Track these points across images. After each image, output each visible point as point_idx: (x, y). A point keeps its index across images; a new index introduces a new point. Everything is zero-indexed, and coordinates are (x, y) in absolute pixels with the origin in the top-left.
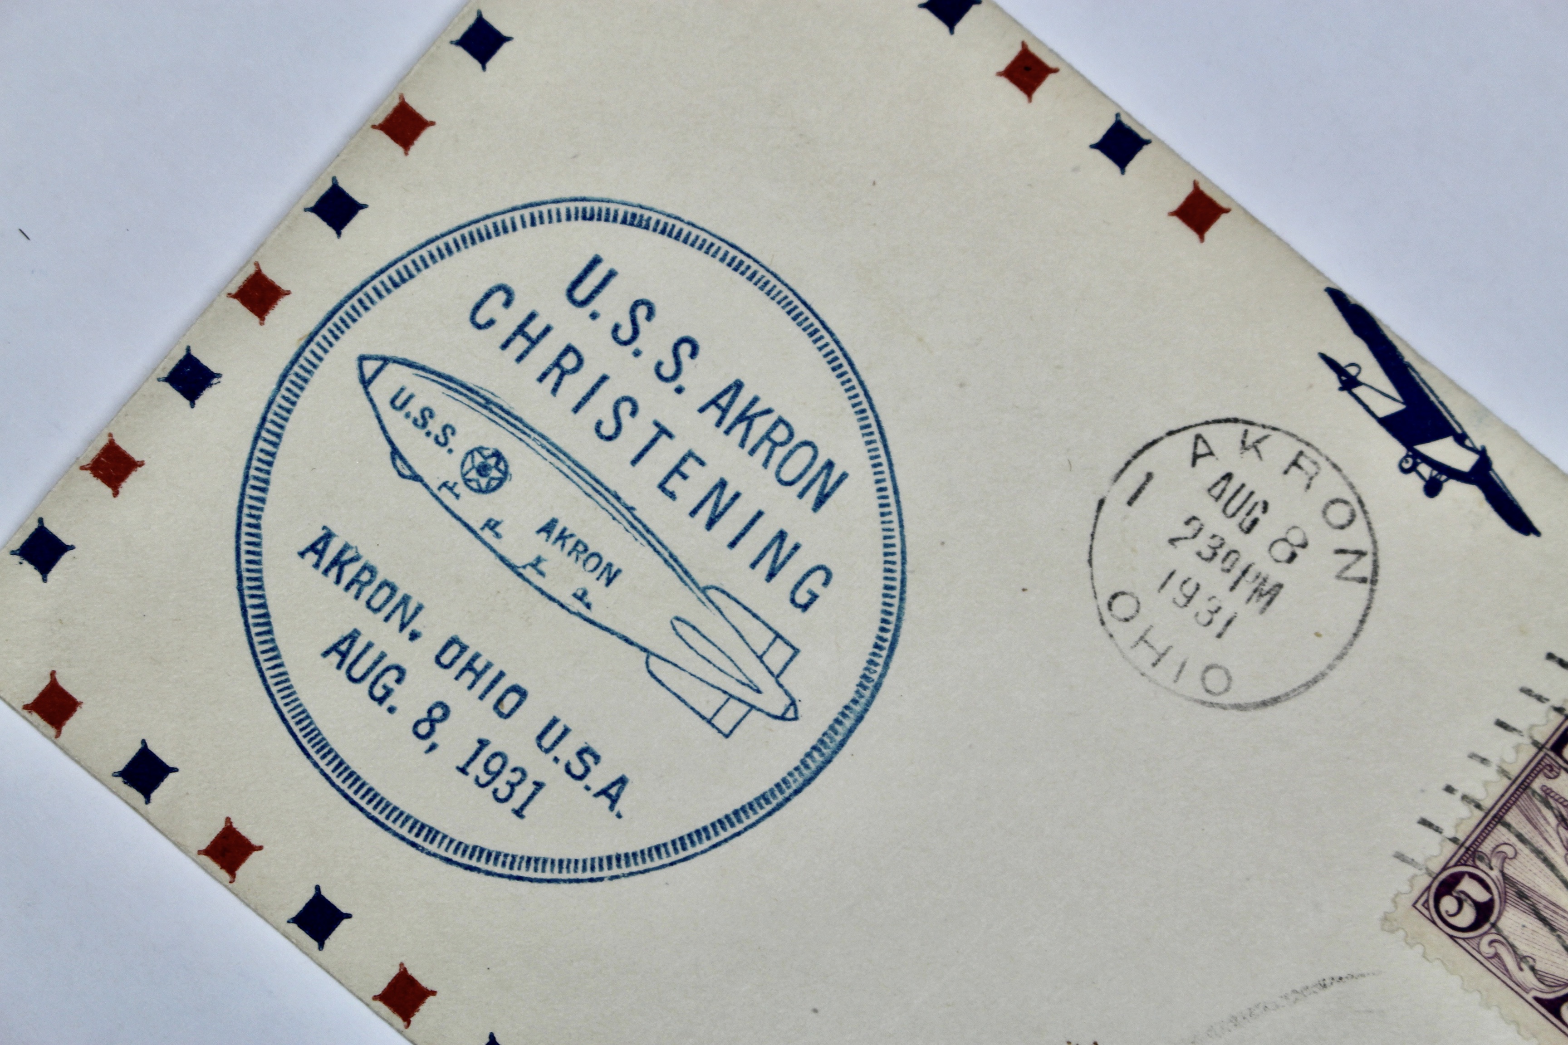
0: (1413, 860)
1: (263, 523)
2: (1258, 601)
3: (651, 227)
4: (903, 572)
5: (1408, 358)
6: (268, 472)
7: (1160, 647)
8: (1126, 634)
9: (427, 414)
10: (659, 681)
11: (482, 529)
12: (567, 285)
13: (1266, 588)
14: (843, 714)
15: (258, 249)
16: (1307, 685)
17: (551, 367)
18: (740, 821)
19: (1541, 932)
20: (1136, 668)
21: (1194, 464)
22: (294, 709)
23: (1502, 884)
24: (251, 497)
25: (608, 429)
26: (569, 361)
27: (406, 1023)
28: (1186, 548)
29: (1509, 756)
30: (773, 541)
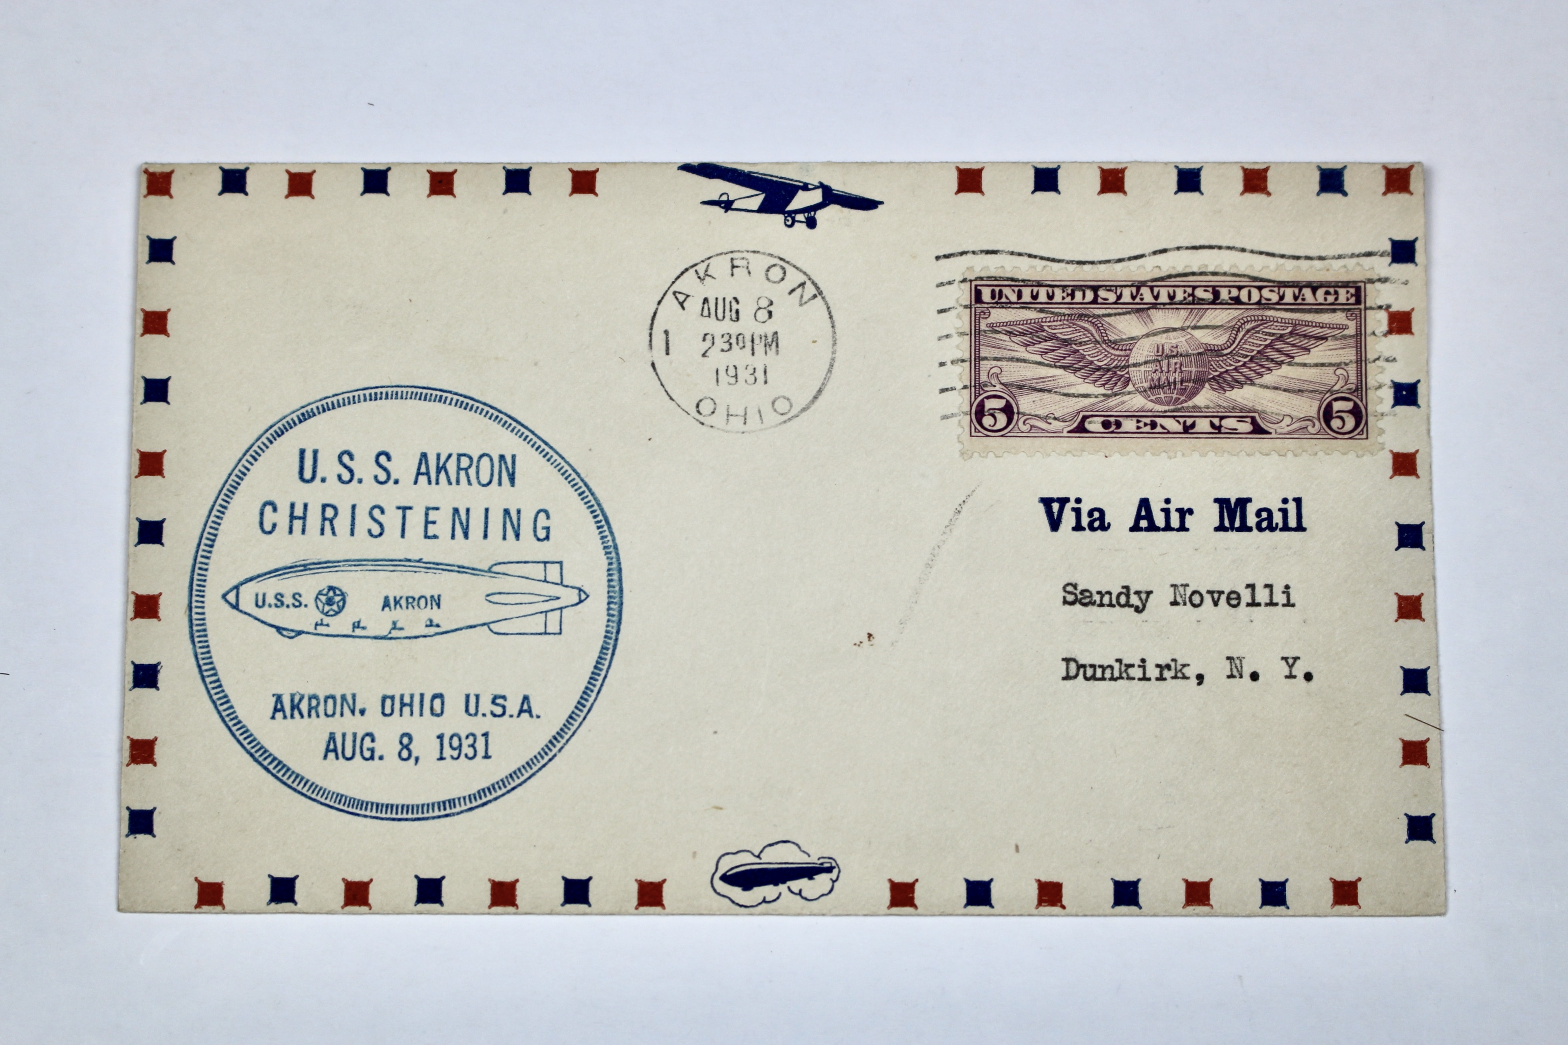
0: (952, 413)
1: (241, 718)
2: (771, 350)
4: (582, 480)
5: (747, 169)
6: (223, 691)
7: (741, 412)
8: (719, 419)
9: (279, 597)
10: (504, 634)
11: (353, 631)
12: (297, 476)
13: (770, 340)
14: (610, 575)
15: (128, 584)
16: (830, 371)
17: (323, 522)
18: (601, 670)
19: (1044, 397)
20: (738, 432)
21: (683, 308)
22: (332, 798)
23: (1007, 389)
24: (225, 710)
25: (376, 530)
26: (330, 513)
27: (515, 906)
28: (714, 353)
29: (958, 323)
30: (505, 518)
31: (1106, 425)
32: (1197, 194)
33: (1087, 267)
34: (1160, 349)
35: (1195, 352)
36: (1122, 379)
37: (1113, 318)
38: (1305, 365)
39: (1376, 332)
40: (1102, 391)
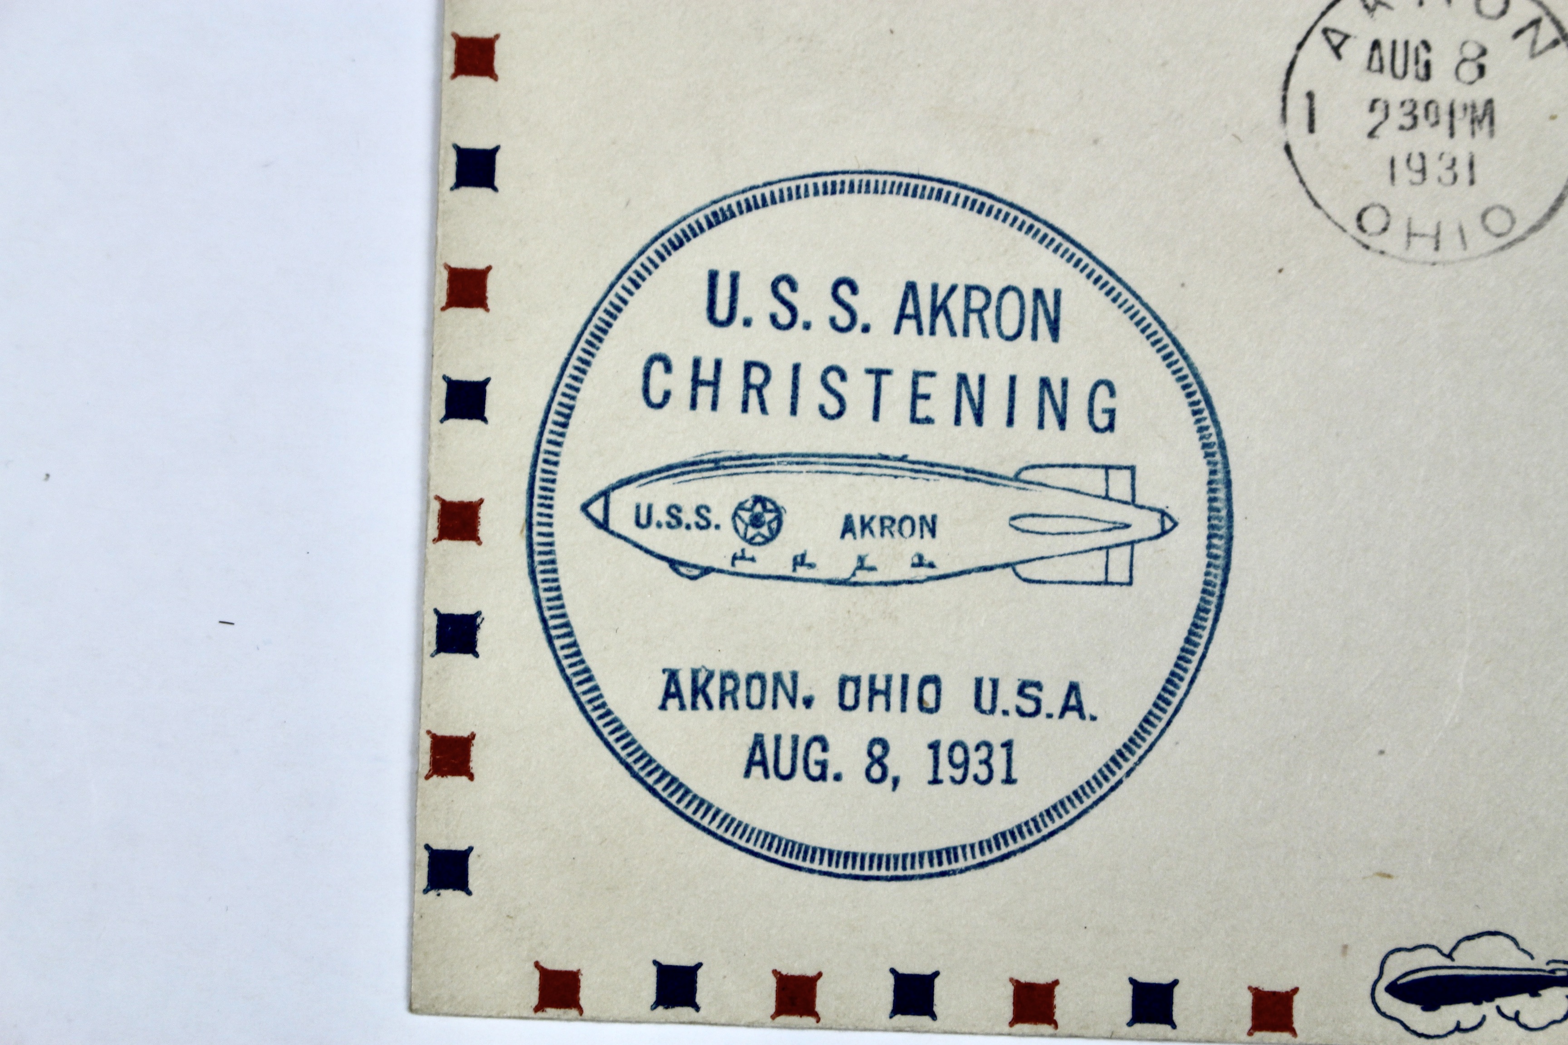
1: (611, 706)
3: (737, 213)
4: (1169, 334)
6: (582, 662)
7: (1431, 230)
8: (1393, 241)
9: (674, 511)
10: (1039, 582)
11: (794, 570)
12: (704, 314)
13: (1480, 112)
14: (1212, 491)
15: (428, 484)
17: (745, 392)
18: (1196, 645)
20: (1424, 263)
21: (1339, 56)
24: (585, 693)
25: (832, 406)
26: (757, 376)
27: (1053, 1025)
28: (1388, 131)
30: (1042, 393)
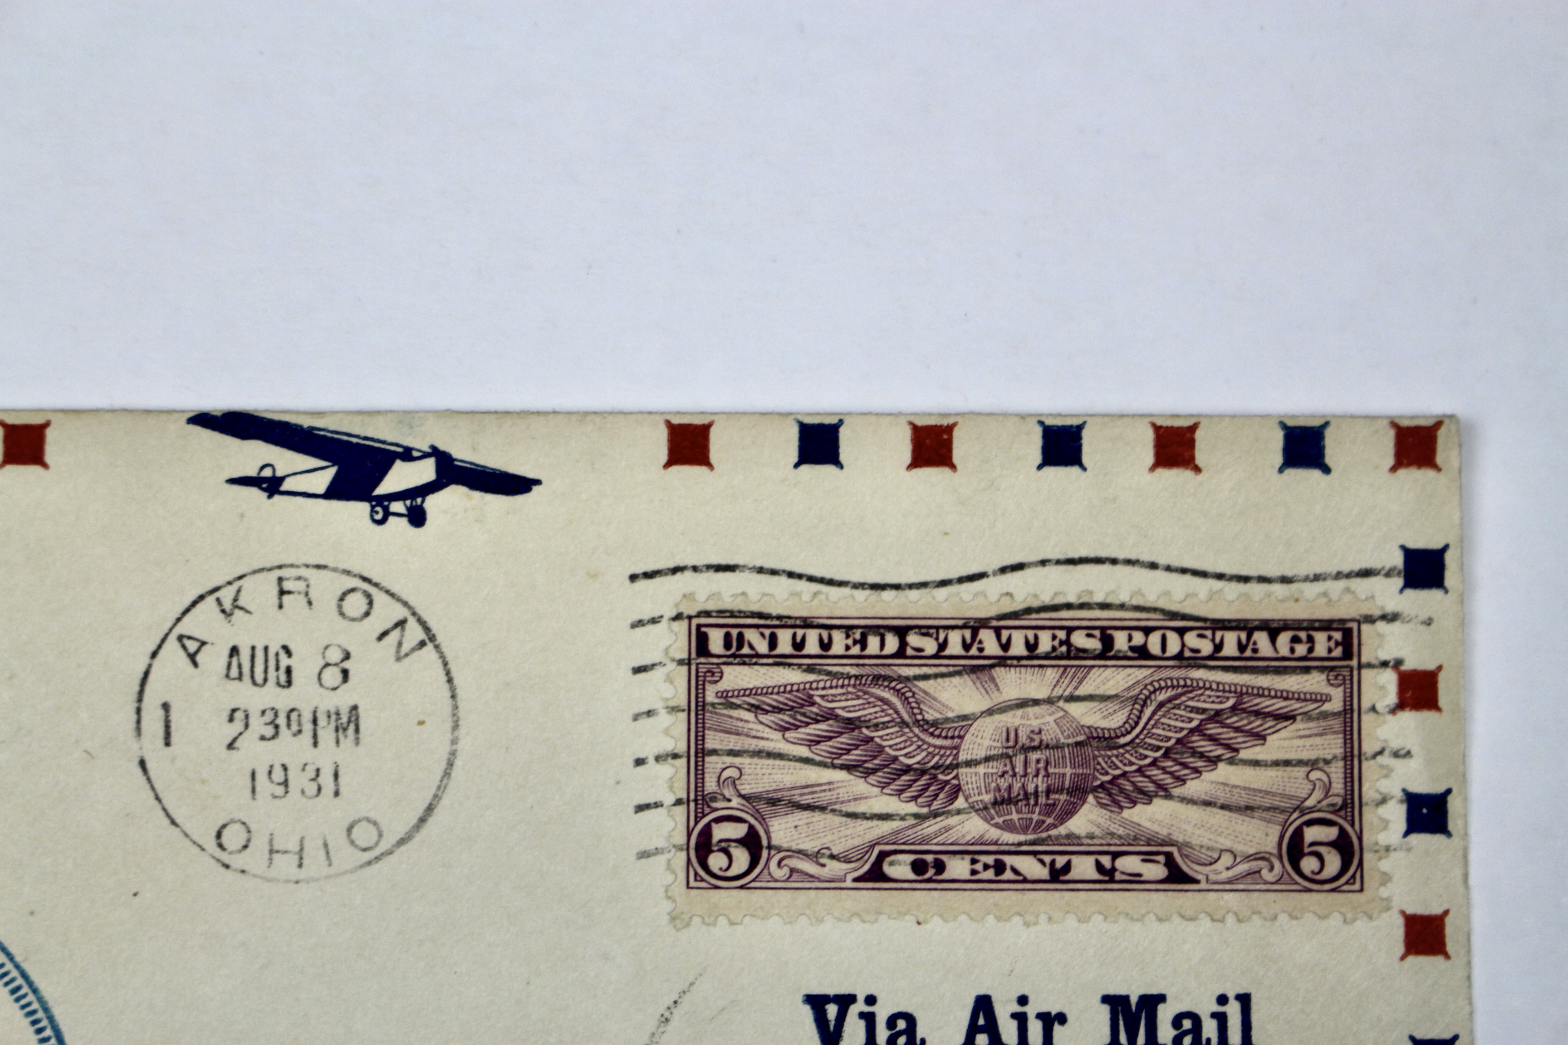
0: (656, 849)
2: (346, 737)
4: (17, 967)
5: (306, 422)
7: (293, 846)
8: (255, 859)
13: (344, 719)
16: (447, 774)
19: (814, 820)
20: (287, 881)
21: (195, 664)
23: (749, 806)
28: (249, 743)
29: (668, 691)
31: (919, 867)
32: (1075, 470)
33: (888, 595)
34: (1011, 735)
35: (1070, 741)
36: (947, 788)
37: (931, 682)
38: (1256, 763)
39: (1379, 707)
40: (912, 808)
